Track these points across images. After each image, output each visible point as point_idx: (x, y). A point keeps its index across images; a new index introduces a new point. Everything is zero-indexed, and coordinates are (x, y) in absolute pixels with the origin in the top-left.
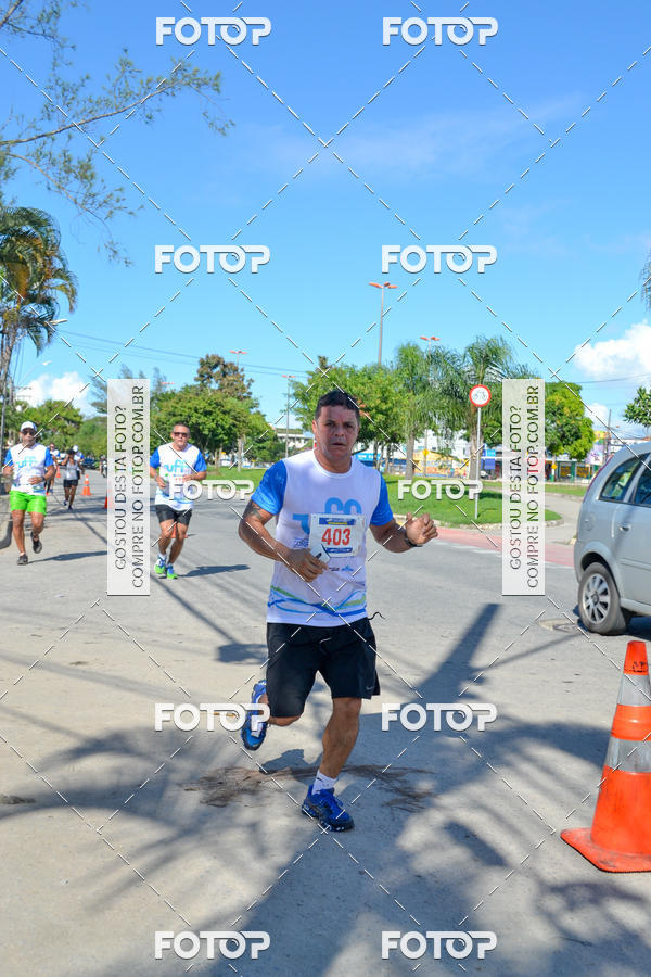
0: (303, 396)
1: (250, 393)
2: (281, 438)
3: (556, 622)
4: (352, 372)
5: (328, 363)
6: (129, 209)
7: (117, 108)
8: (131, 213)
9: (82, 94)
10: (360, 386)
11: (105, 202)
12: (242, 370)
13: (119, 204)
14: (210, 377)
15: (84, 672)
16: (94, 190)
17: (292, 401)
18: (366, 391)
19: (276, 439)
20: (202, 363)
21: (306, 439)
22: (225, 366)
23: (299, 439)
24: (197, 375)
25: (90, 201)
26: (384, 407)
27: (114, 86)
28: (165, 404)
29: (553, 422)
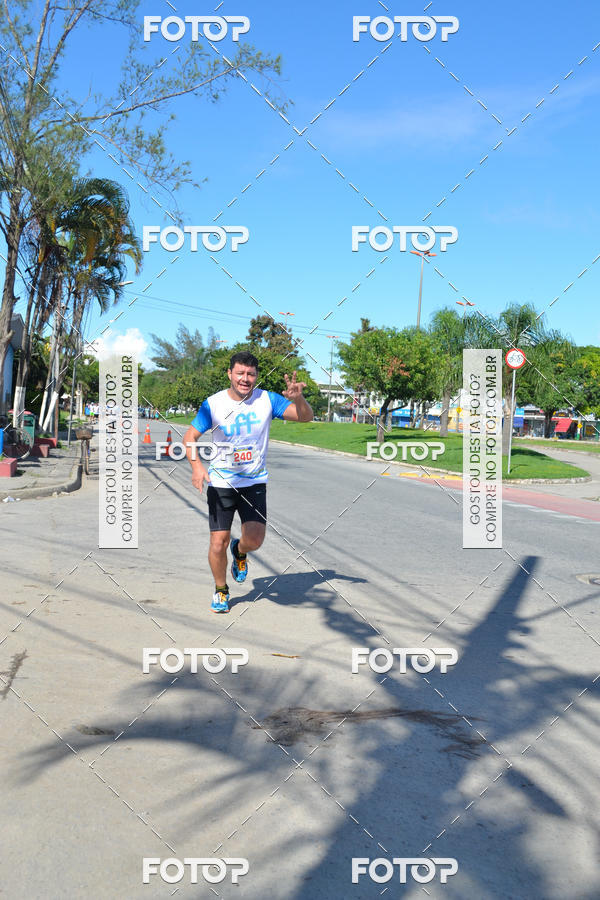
0: (347, 355)
1: (297, 352)
2: (324, 394)
3: (592, 576)
4: (393, 334)
5: (371, 325)
6: (195, 182)
7: (186, 88)
8: (197, 185)
9: (155, 75)
10: (400, 346)
11: (173, 175)
12: (290, 331)
13: (184, 178)
14: (261, 336)
15: (153, 609)
16: (163, 164)
17: (337, 360)
18: (407, 351)
19: (319, 394)
20: (254, 323)
21: (347, 395)
22: (274, 326)
23: (340, 395)
24: (248, 334)
25: (159, 174)
26: (423, 367)
27: (184, 67)
28: (219, 360)
29: (580, 384)
